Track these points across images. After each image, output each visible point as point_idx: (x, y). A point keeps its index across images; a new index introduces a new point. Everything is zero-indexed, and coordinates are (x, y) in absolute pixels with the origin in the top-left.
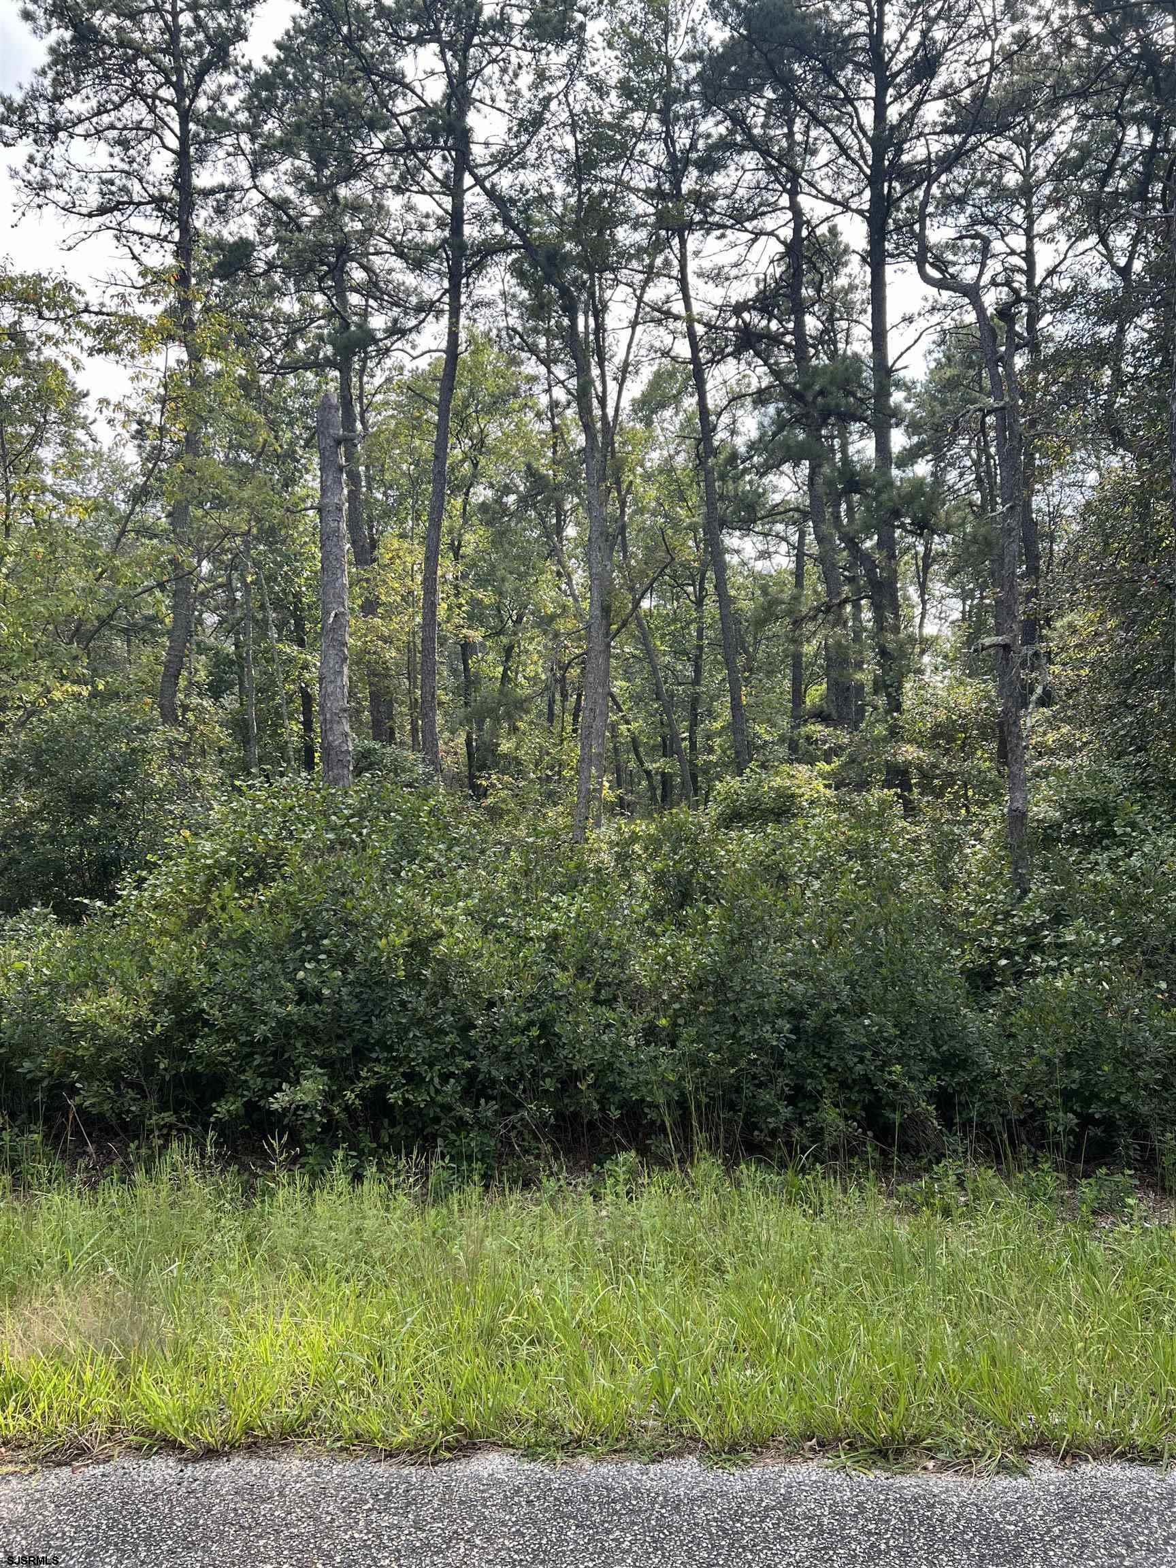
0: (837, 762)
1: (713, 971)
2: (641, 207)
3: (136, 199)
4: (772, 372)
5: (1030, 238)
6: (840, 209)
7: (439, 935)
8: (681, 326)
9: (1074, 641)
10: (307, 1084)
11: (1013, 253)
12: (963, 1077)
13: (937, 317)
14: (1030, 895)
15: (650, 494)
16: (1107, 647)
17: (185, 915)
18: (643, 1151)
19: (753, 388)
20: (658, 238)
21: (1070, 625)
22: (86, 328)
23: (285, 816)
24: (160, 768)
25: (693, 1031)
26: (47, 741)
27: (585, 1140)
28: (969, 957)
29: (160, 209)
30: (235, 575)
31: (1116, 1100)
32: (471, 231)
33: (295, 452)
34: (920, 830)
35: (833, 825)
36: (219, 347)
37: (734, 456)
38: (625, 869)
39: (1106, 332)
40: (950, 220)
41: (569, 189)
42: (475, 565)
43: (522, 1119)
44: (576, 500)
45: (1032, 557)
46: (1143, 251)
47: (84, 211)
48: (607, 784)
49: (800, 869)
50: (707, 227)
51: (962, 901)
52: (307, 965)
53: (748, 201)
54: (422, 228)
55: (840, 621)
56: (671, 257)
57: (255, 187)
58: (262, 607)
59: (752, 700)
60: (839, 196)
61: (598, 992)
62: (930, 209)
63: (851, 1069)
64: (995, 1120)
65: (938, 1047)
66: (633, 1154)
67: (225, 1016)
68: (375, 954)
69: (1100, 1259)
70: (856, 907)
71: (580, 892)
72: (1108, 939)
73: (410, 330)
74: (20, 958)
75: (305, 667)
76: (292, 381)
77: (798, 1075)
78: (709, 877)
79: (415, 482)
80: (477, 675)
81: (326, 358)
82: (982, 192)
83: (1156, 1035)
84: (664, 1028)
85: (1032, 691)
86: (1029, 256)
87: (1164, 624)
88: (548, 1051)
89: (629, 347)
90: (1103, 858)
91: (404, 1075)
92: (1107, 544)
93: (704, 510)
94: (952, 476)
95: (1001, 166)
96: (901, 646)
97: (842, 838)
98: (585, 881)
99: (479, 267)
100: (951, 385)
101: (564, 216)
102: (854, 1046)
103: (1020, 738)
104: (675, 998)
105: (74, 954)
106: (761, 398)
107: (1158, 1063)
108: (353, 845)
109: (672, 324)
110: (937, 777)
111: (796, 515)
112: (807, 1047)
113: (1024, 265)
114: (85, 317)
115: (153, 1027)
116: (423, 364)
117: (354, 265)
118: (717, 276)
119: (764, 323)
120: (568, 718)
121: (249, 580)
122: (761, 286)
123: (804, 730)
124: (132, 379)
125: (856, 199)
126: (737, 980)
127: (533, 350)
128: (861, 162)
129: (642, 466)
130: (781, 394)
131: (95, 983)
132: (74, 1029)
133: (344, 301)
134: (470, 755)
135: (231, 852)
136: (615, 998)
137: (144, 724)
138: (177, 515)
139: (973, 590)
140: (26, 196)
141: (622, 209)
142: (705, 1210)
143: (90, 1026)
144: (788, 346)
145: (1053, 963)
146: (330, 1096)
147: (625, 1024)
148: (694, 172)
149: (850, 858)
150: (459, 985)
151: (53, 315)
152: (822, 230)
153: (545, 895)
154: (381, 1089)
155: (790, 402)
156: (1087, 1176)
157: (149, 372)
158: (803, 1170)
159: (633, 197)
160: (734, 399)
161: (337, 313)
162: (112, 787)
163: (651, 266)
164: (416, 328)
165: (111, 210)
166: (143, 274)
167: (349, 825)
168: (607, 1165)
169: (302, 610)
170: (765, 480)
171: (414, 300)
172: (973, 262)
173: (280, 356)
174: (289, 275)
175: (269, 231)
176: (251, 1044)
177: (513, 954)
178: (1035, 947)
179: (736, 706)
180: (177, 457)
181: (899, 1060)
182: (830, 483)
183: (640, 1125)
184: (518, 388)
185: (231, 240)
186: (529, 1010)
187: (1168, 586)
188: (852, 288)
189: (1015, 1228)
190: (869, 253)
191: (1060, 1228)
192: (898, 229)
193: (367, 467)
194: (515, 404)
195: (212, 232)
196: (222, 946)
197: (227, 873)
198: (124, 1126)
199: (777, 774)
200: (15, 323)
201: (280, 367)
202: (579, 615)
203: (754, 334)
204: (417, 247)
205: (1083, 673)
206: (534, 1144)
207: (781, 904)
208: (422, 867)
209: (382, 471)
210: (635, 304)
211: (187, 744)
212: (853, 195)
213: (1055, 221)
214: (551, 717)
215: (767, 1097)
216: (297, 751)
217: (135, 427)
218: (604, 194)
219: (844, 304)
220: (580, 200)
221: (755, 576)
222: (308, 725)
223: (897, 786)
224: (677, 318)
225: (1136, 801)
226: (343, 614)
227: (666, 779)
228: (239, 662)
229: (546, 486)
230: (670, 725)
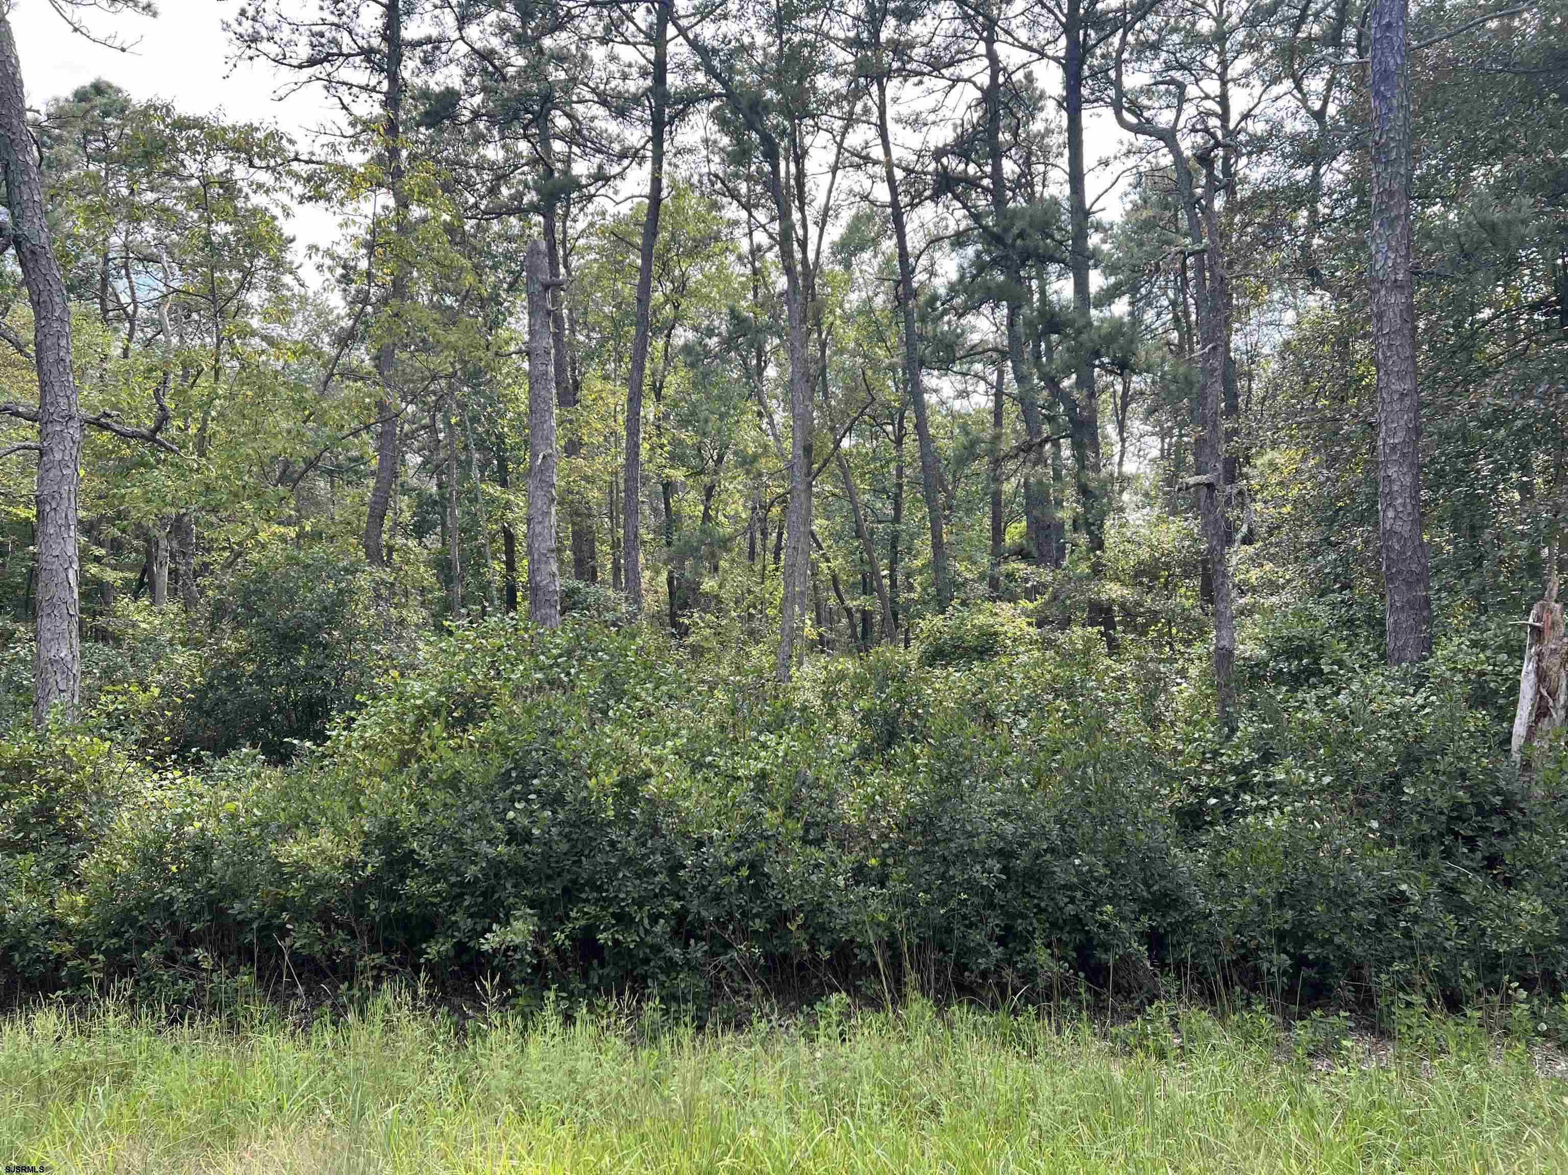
0: (1040, 600)
1: (922, 811)
2: (842, 56)
3: (345, 50)
4: (972, 215)
5: (1224, 83)
6: (1036, 56)
7: (648, 775)
8: (880, 170)
9: (1274, 479)
10: (518, 925)
11: (1207, 97)
12: (1174, 917)
13: (1132, 161)
14: (1239, 734)
15: (849, 335)
16: (1309, 485)
17: (395, 755)
18: (854, 991)
19: (951, 231)
20: (857, 86)
21: (1271, 464)
22: (297, 176)
23: (494, 655)
24: (367, 608)
25: (903, 871)
26: (256, 582)
27: (796, 981)
28: (1178, 796)
29: (369, 60)
30: (439, 416)
31: (1330, 941)
32: (673, 80)
33: (498, 295)
34: (1126, 669)
35: (1037, 664)
36: (426, 194)
37: (935, 298)
38: (831, 707)
39: (1302, 174)
40: (1145, 66)
41: (770, 39)
42: (676, 406)
43: (732, 960)
44: (776, 341)
45: (1232, 395)
46: (1338, 95)
47: (295, 62)
48: (809, 622)
49: (1008, 707)
50: (905, 74)
51: (1169, 740)
52: (517, 805)
53: (945, 49)
54: (625, 77)
55: (1040, 460)
56: (870, 103)
57: (462, 38)
58: (466, 448)
59: (953, 538)
60: (1034, 44)
61: (807, 831)
62: (1125, 56)
63: (1061, 909)
64: (1206, 960)
65: (1148, 887)
66: (844, 995)
67: (434, 857)
68: (584, 794)
69: (1319, 1103)
70: (1065, 746)
71: (788, 730)
72: (1318, 778)
73: (615, 177)
74: (231, 799)
75: (508, 506)
76: (496, 226)
77: (1006, 914)
78: (915, 715)
79: (617, 324)
80: (678, 513)
81: (531, 203)
82: (1176, 38)
83: (1369, 875)
84: (873, 869)
85: (1237, 530)
86: (1223, 100)
87: (1366, 461)
88: (757, 891)
89: (830, 191)
90: (1311, 696)
91: (613, 915)
92: (1307, 382)
93: (903, 350)
94: (1149, 316)
95: (1194, 13)
96: (1103, 484)
97: (1048, 676)
98: (792, 720)
99: (682, 115)
100: (1147, 225)
101: (764, 64)
102: (1064, 886)
103: (1225, 575)
104: (884, 837)
105: (284, 794)
106: (959, 240)
107: (1371, 904)
108: (561, 685)
109: (870, 169)
110: (1141, 615)
111: (995, 355)
112: (1017, 887)
113: (1219, 110)
114: (295, 166)
115: (364, 868)
116: (625, 209)
117: (558, 113)
118: (915, 122)
119: (962, 167)
120: (770, 557)
121: (453, 421)
122: (959, 130)
123: (1003, 568)
124: (341, 226)
125: (1052, 46)
126: (946, 819)
127: (734, 195)
128: (1056, 11)
129: (841, 307)
130: (980, 235)
131: (305, 823)
132: (286, 870)
133: (548, 148)
134: (671, 593)
135: (440, 693)
136: (823, 839)
137: (352, 564)
138: (382, 359)
139: (1171, 428)
140: (236, 48)
141: (822, 58)
142: (919, 1053)
143: (302, 867)
144: (986, 190)
145: (1264, 802)
146: (540, 937)
147: (834, 865)
148: (891, 22)
149: (1057, 697)
150: (667, 823)
151: (264, 164)
152: (1019, 76)
153: (754, 734)
154: (590, 931)
155: (989, 244)
156: (1302, 1018)
157: (357, 219)
158: (1015, 1012)
159: (832, 46)
160: (932, 242)
161: (542, 160)
162: (319, 627)
163: (851, 113)
164: (621, 175)
165: (321, 62)
166: (353, 124)
167: (558, 666)
168: (818, 1007)
169: (506, 450)
170: (963, 321)
171: (617, 147)
172: (1168, 107)
173: (485, 202)
174: (493, 124)
175: (475, 81)
176: (461, 884)
177: (722, 794)
178: (1245, 786)
179: (937, 545)
180: (384, 301)
181: (1110, 900)
182: (1029, 323)
183: (849, 966)
184: (719, 232)
185: (437, 89)
186: (738, 850)
187: (1370, 424)
188: (1048, 132)
189: (1231, 1070)
190: (1065, 99)
191: (1276, 1070)
192: (1093, 75)
193: (570, 310)
194: (716, 247)
195: (418, 82)
196: (433, 786)
197: (436, 713)
198: (334, 968)
199: (980, 611)
200: (227, 172)
201: (484, 213)
202: (781, 455)
203: (953, 178)
204: (619, 95)
205: (1284, 510)
206: (744, 986)
207: (989, 744)
208: (629, 707)
209: (585, 313)
210: (834, 149)
211: (392, 584)
212: (1049, 43)
213: (1249, 66)
214: (752, 555)
215: (977, 937)
216: (500, 590)
217: (340, 271)
218: (804, 43)
219: (1040, 148)
220: (781, 49)
221: (952, 415)
222: (510, 565)
223: (1100, 624)
224: (876, 163)
225: (1342, 639)
226: (550, 455)
227: (866, 616)
228: (441, 503)
229: (750, 328)
230: (871, 562)
